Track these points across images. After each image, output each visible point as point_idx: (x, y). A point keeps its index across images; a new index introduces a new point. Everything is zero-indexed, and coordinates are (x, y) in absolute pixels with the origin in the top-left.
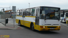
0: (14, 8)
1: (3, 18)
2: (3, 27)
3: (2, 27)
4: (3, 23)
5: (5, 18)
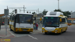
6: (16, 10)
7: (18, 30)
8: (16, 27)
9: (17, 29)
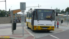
7: (37, 28)
8: (34, 25)
9: (35, 27)
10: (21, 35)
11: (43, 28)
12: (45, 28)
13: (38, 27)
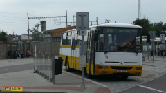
0: (82, 17)
1: (46, 57)
2: (47, 88)
3: (43, 88)
4: (44, 72)
5: (52, 56)
6: (43, 23)
8: (97, 63)
9: (100, 67)
10: (79, 86)
11: (118, 70)
12: (122, 71)
13: (107, 67)
